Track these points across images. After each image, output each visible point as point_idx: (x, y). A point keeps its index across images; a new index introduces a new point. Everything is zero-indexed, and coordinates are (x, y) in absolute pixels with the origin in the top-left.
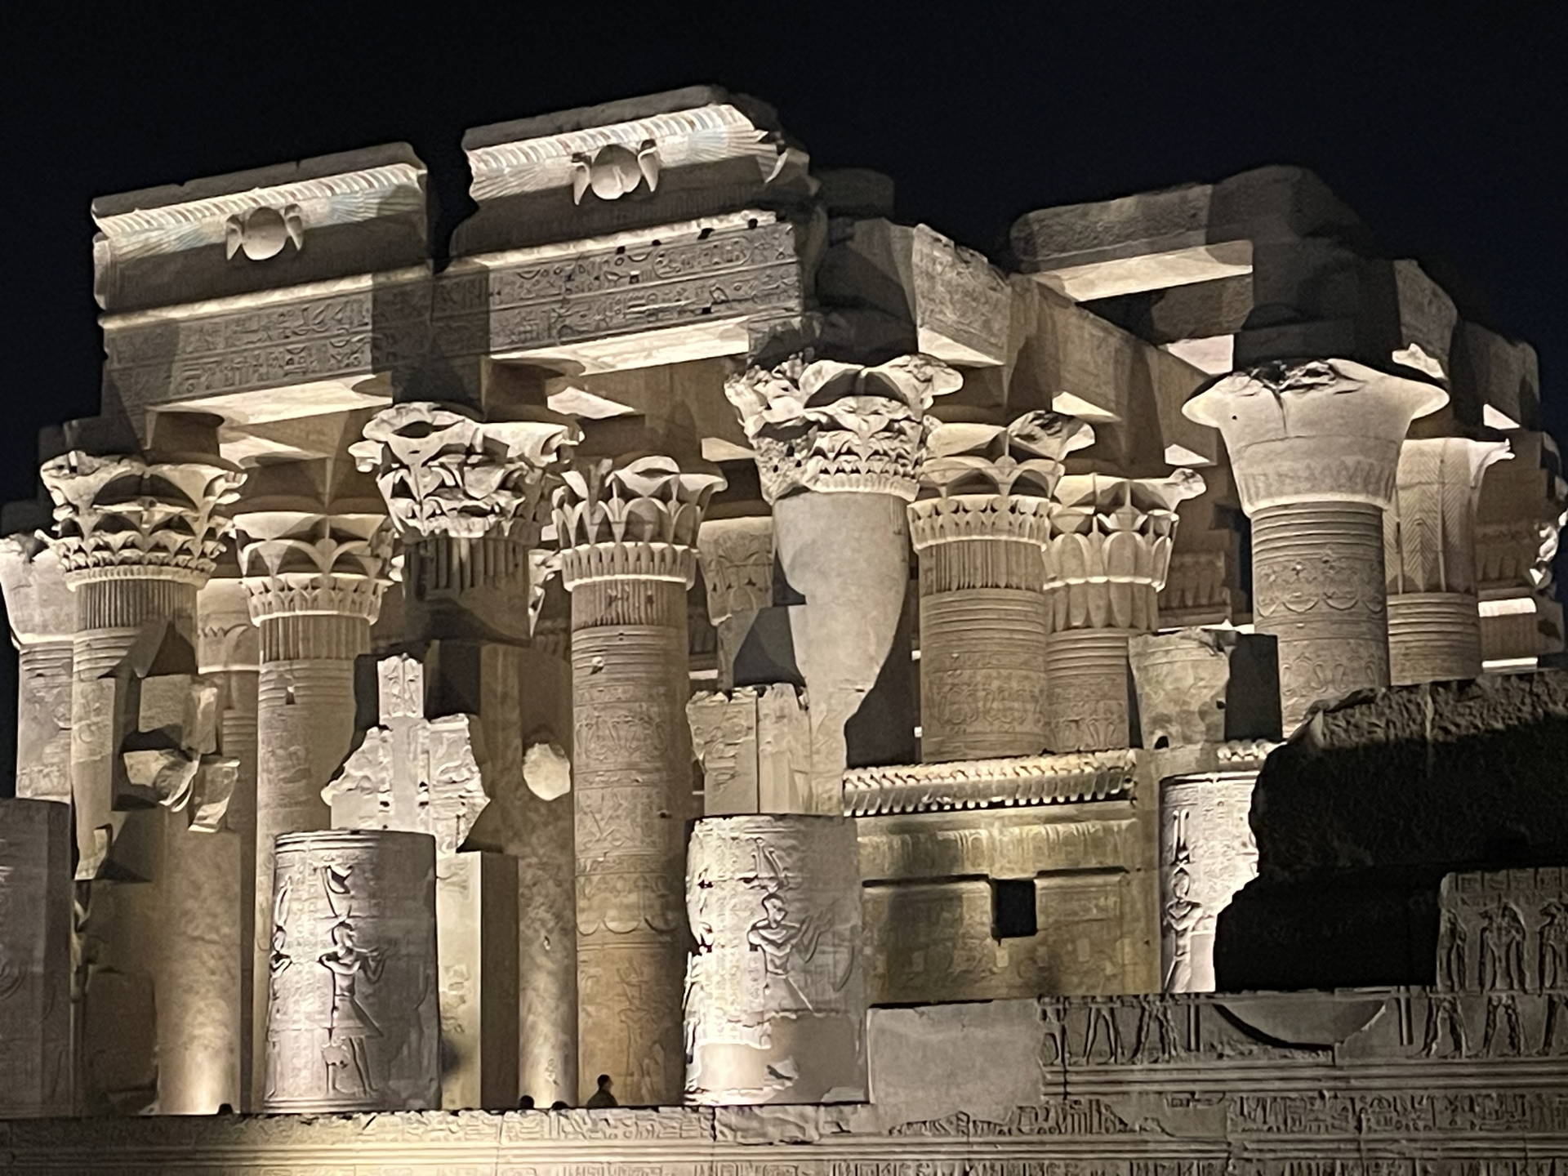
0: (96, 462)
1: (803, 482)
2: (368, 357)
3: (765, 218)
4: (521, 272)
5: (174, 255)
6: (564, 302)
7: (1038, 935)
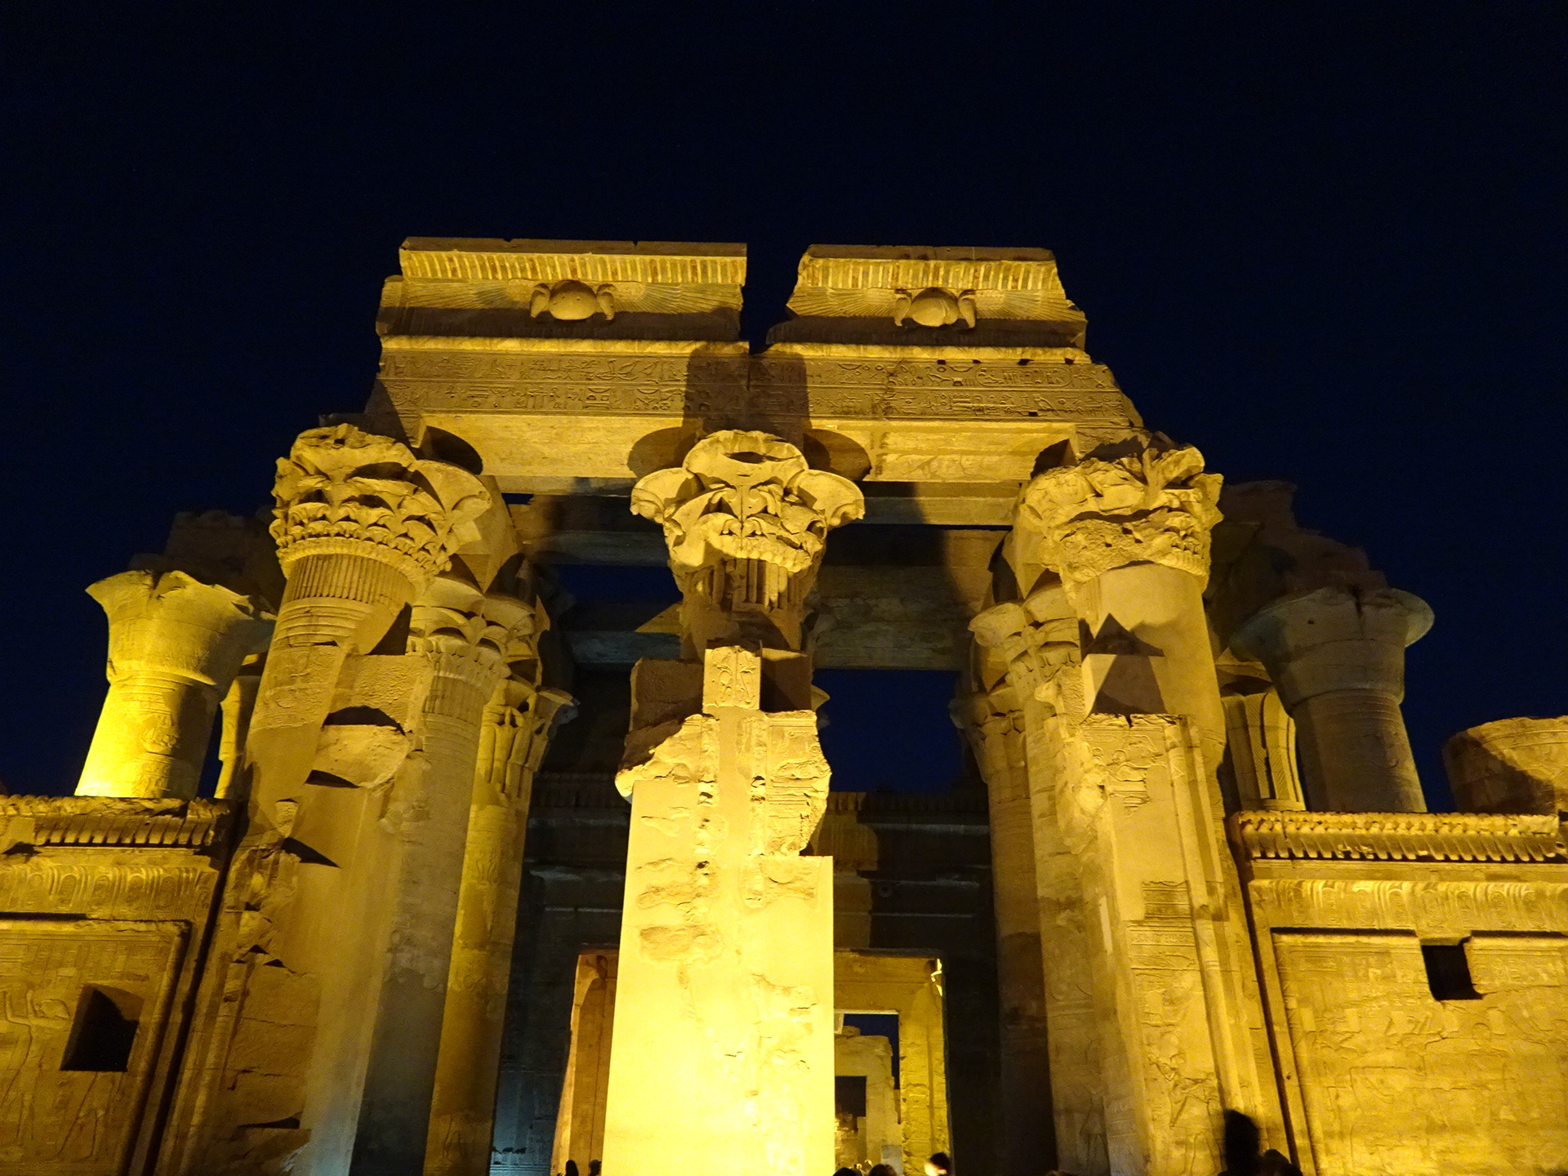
1: (1146, 557)
2: (680, 404)
3: (1081, 358)
4: (845, 366)
6: (888, 390)
7: (1486, 998)
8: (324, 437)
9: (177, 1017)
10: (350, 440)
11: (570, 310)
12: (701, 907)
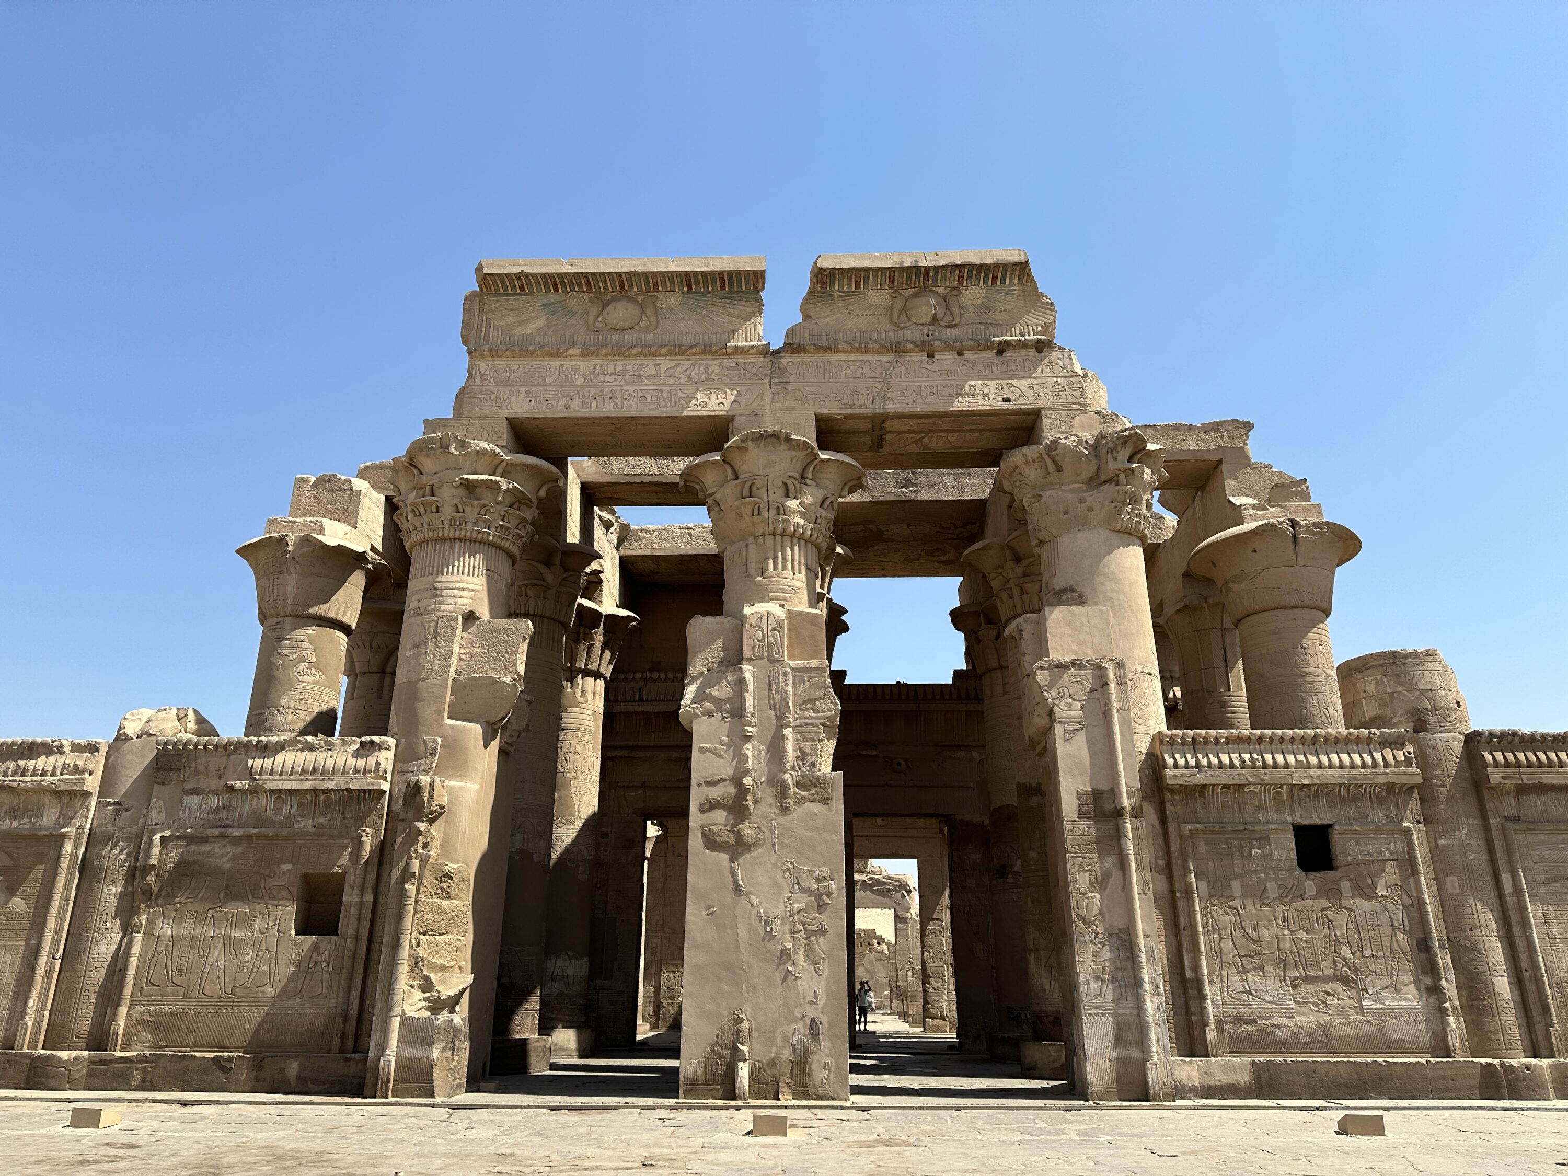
4: (847, 360)
5: (537, 316)
6: (885, 383)
7: (1339, 870)
9: (369, 898)
10: (454, 446)
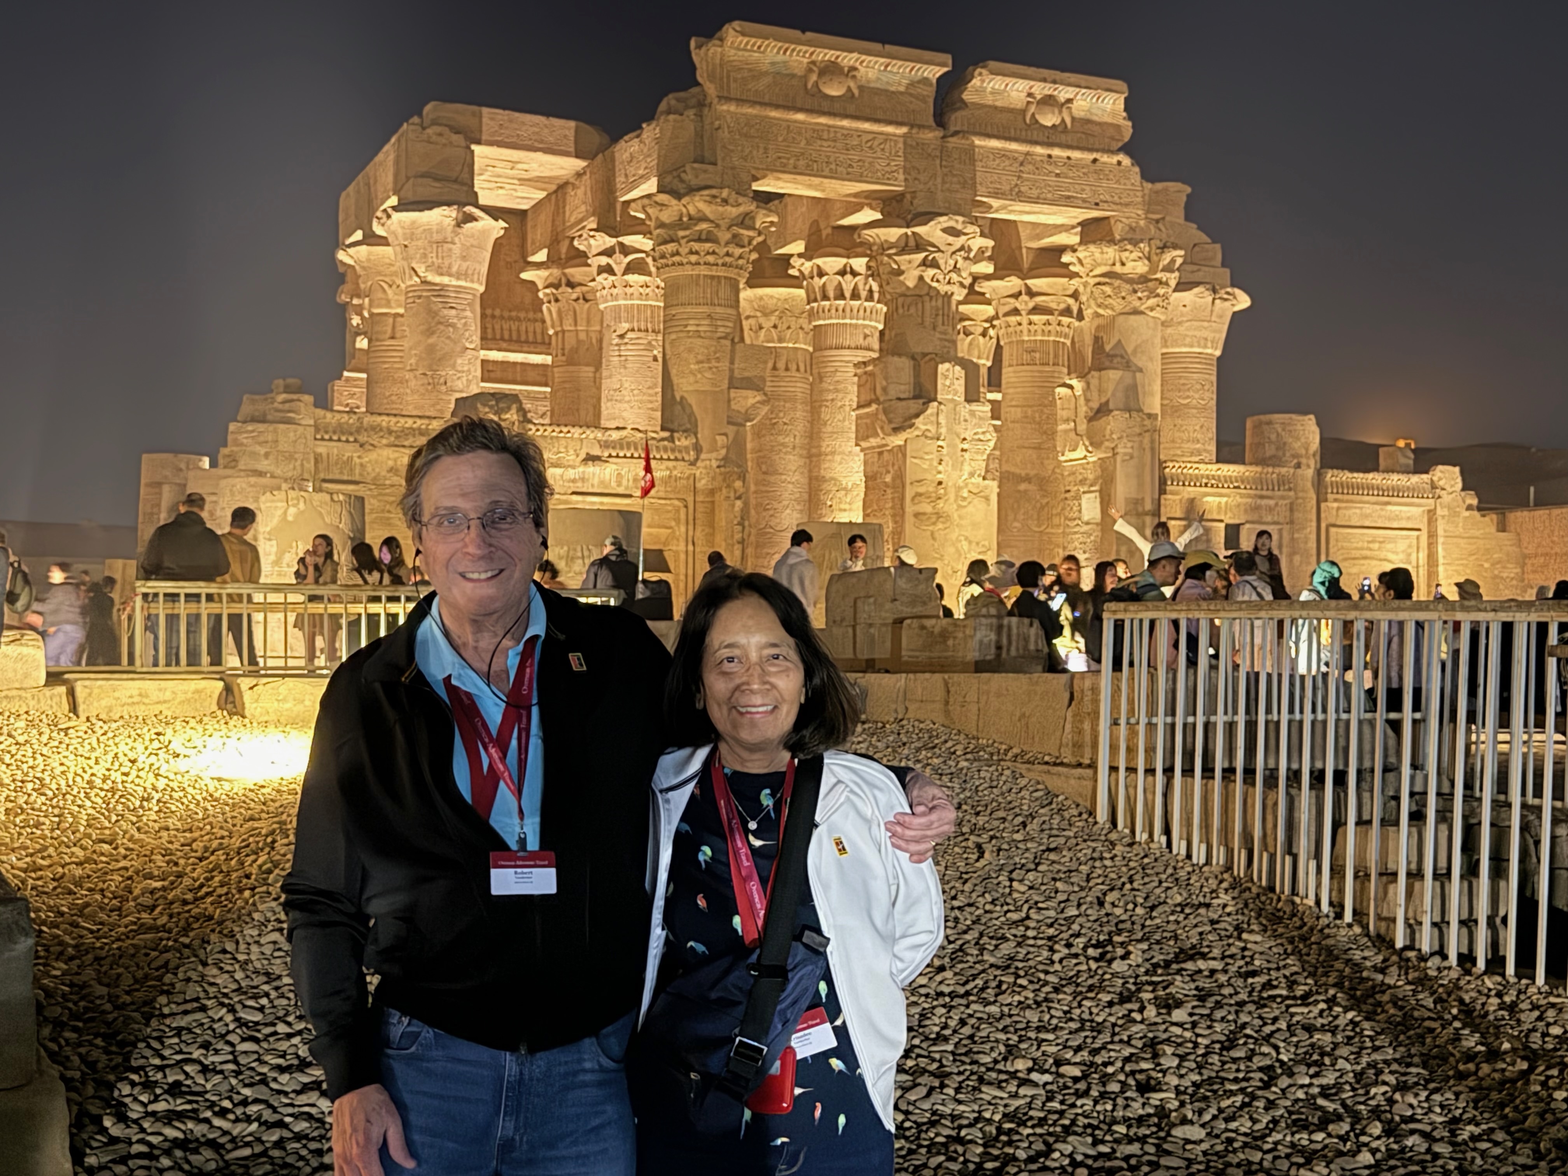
0: (741, 199)
1: (1142, 308)
2: (901, 177)
3: (1126, 161)
4: (994, 152)
5: (766, 73)
6: (1019, 177)
8: (714, 197)
10: (731, 201)
11: (834, 90)
12: (941, 503)
